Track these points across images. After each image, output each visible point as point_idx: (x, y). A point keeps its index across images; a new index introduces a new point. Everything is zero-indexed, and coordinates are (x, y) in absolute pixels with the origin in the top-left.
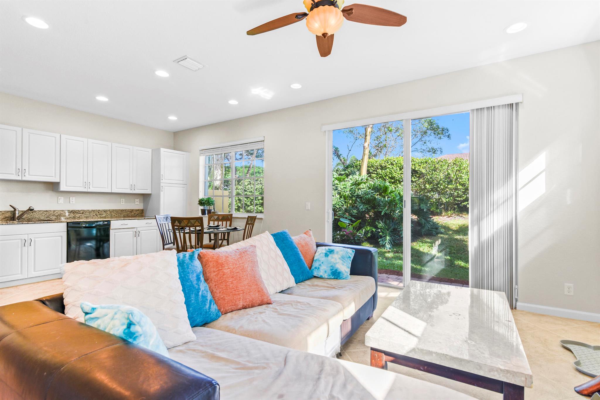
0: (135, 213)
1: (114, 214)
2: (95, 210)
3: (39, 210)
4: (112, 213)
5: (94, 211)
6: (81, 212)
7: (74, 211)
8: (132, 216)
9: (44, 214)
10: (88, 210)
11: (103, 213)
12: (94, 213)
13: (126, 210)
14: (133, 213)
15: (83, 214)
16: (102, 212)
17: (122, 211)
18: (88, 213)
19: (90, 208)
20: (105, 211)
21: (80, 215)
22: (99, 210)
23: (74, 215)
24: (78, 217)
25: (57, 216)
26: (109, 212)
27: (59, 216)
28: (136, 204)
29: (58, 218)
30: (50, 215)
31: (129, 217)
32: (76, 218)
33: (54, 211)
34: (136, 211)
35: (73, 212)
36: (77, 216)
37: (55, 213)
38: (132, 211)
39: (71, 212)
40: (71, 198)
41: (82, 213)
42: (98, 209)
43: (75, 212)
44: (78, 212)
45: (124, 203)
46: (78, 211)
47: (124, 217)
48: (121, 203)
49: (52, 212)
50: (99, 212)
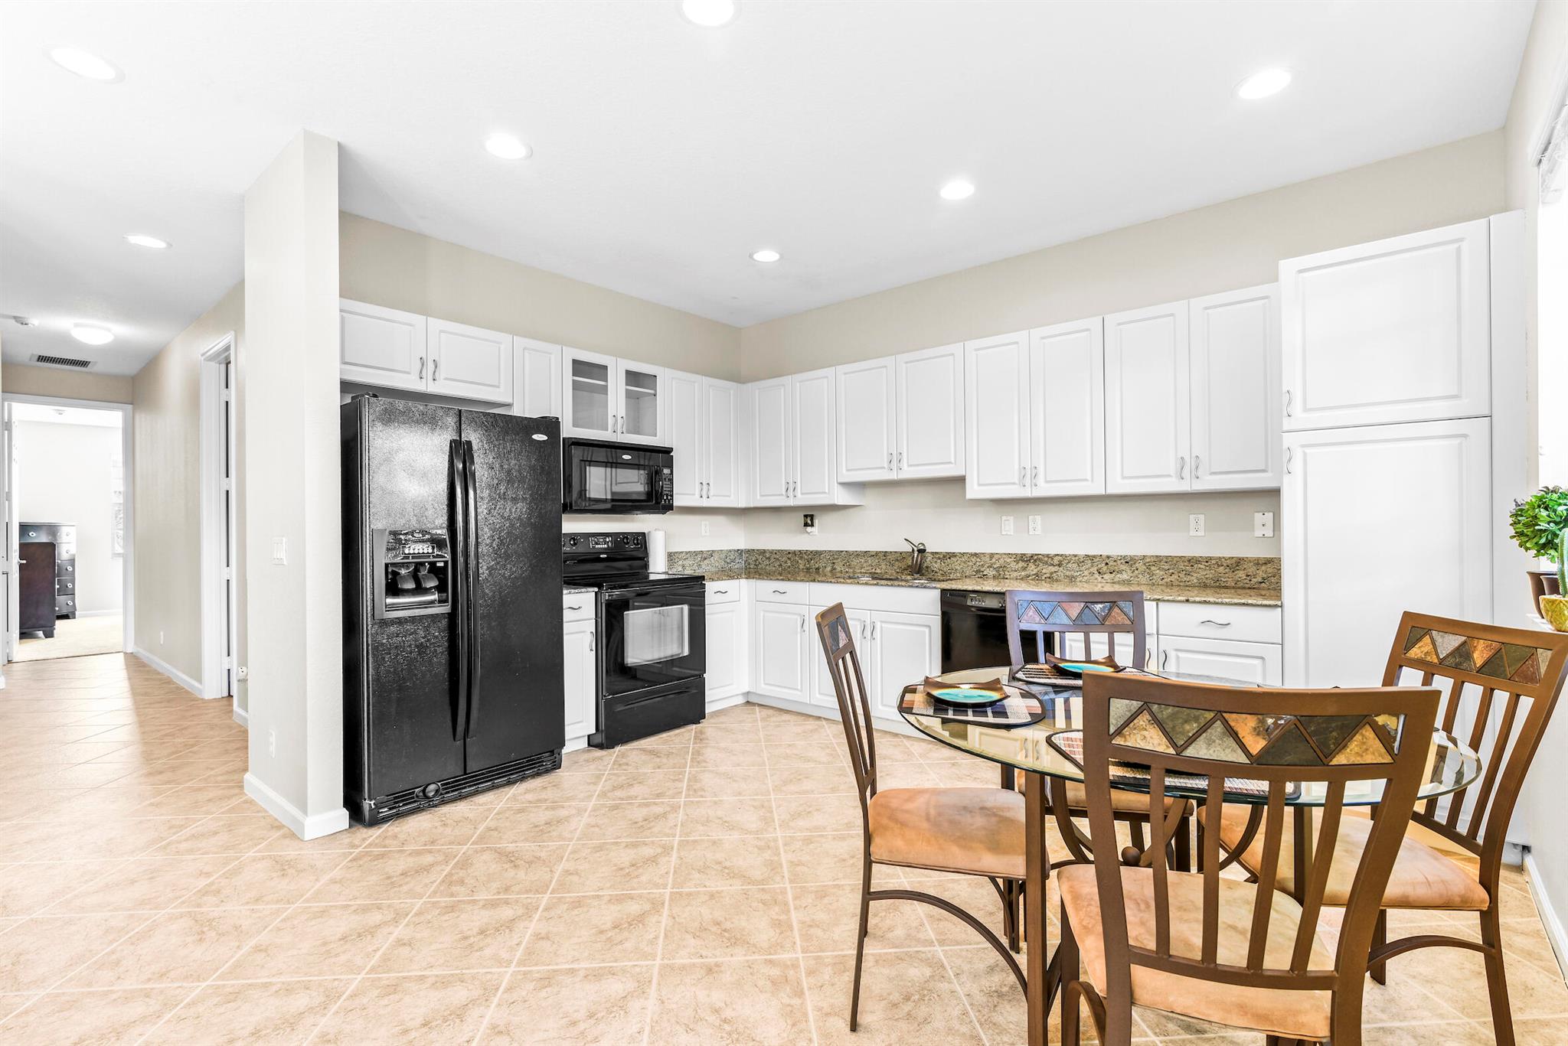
0: (1252, 570)
1: (1162, 573)
2: (1094, 556)
3: (962, 552)
4: (1153, 568)
5: (1092, 558)
6: (1056, 561)
7: (1036, 557)
8: (1238, 588)
9: (971, 564)
10: (1075, 556)
11: (1123, 567)
12: (1092, 566)
13: (1211, 558)
14: (1241, 574)
15: (1061, 569)
16: (1119, 562)
17: (1193, 561)
18: (1075, 565)
19: (1082, 551)
20: (1129, 561)
21: (1053, 569)
22: (1108, 557)
23: (1039, 568)
24: (1048, 575)
25: (997, 570)
26: (1140, 565)
27: (1001, 569)
28: (1258, 533)
29: (1000, 574)
30: (983, 566)
31: (1226, 587)
32: (1043, 578)
33: (992, 555)
34: (1258, 564)
35: (1035, 561)
36: (1044, 571)
37: (994, 560)
38: (1237, 563)
39: (1029, 560)
40: (1030, 517)
41: (1059, 565)
42: (1105, 554)
43: (1040, 560)
44: (1046, 559)
45: (1201, 533)
46: (1048, 556)
47: (1204, 586)
48: (1193, 533)
49: (987, 559)
50: (1107, 564)
